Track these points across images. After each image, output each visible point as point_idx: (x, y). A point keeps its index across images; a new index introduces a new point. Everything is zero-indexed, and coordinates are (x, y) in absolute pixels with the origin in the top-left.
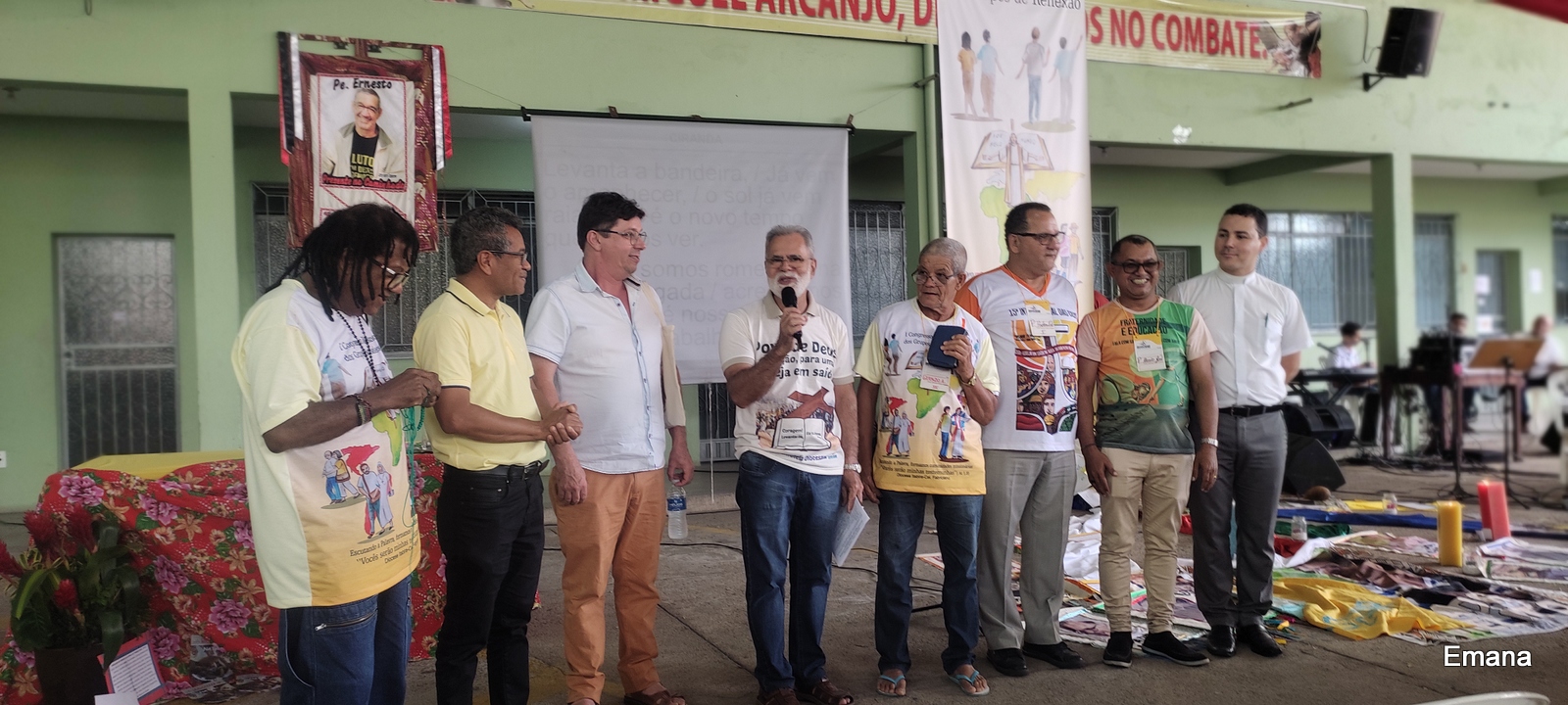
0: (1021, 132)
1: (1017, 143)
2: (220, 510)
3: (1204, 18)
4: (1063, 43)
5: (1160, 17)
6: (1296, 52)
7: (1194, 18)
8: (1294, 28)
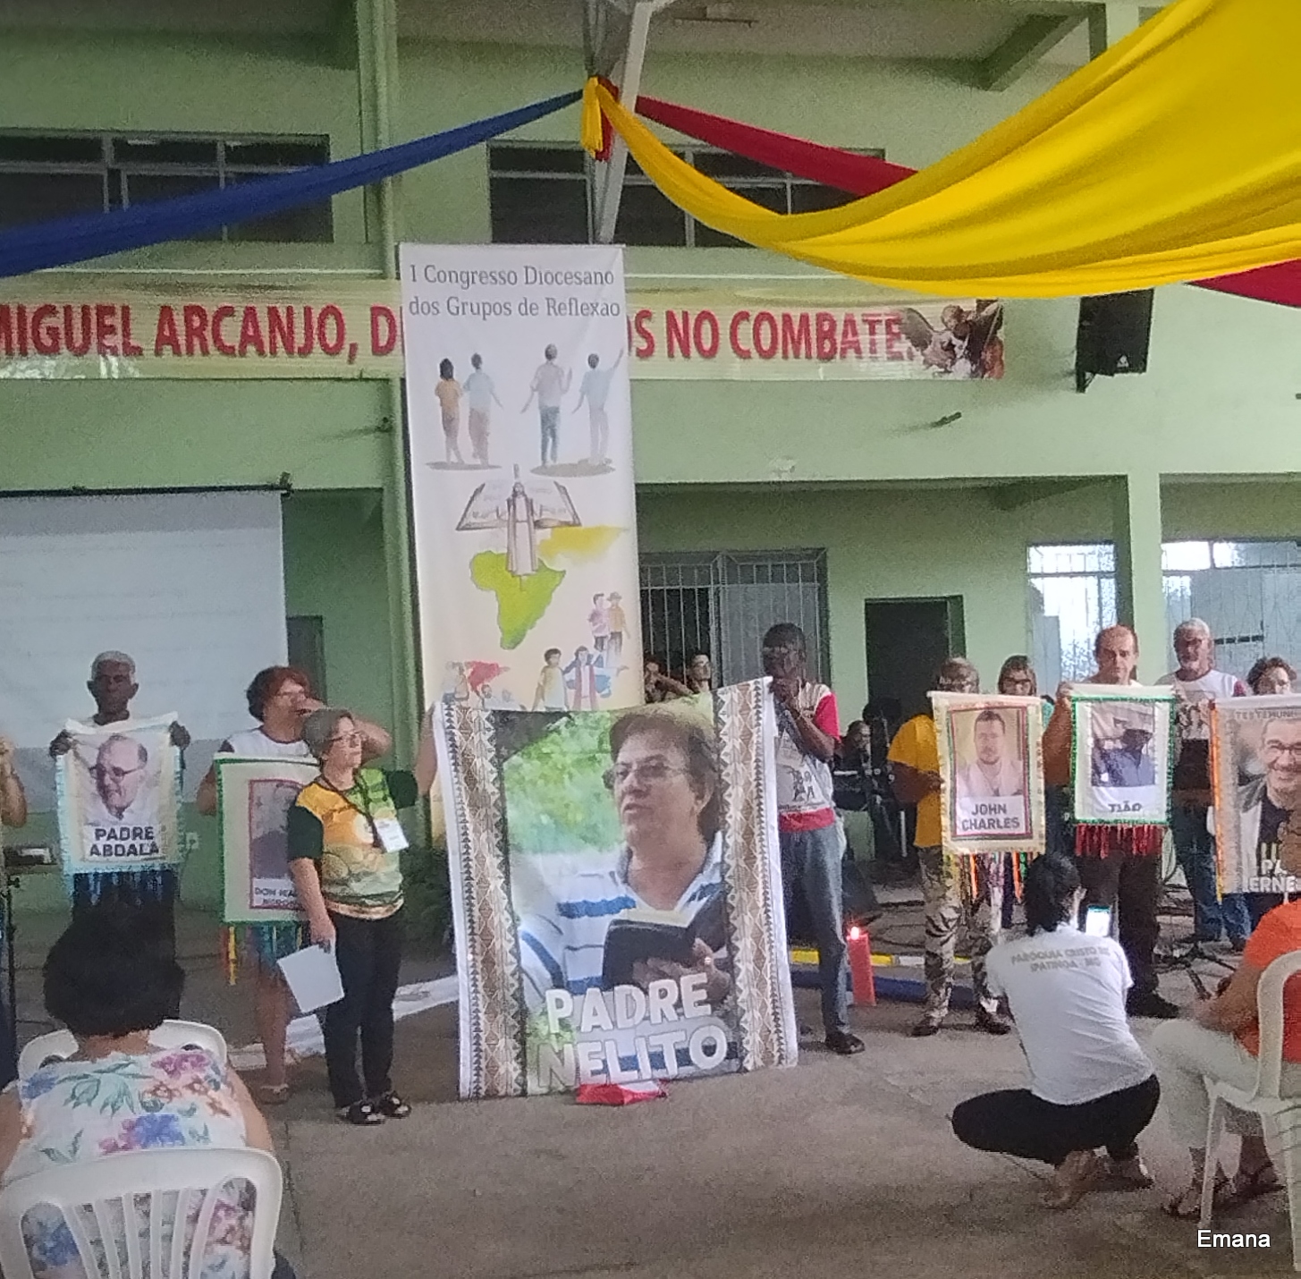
0: (529, 480)
1: (523, 494)
3: (812, 313)
4: (593, 361)
5: (744, 316)
6: (961, 346)
7: (795, 314)
8: (959, 313)
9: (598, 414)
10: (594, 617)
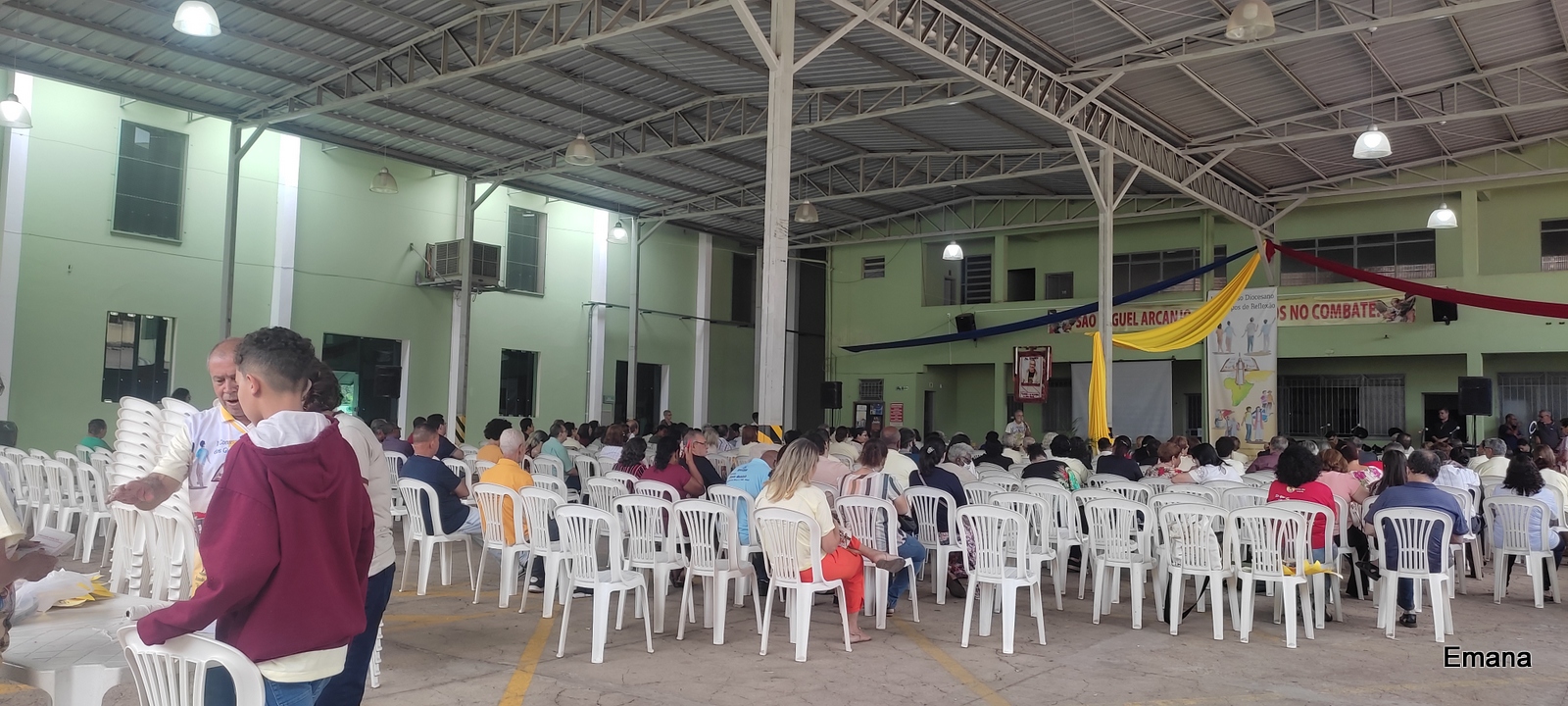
1: (1241, 361)
3: (1342, 303)
4: (1265, 322)
5: (1318, 306)
6: (1398, 312)
7: (1336, 304)
8: (1398, 301)
9: (1266, 337)
10: (1263, 398)
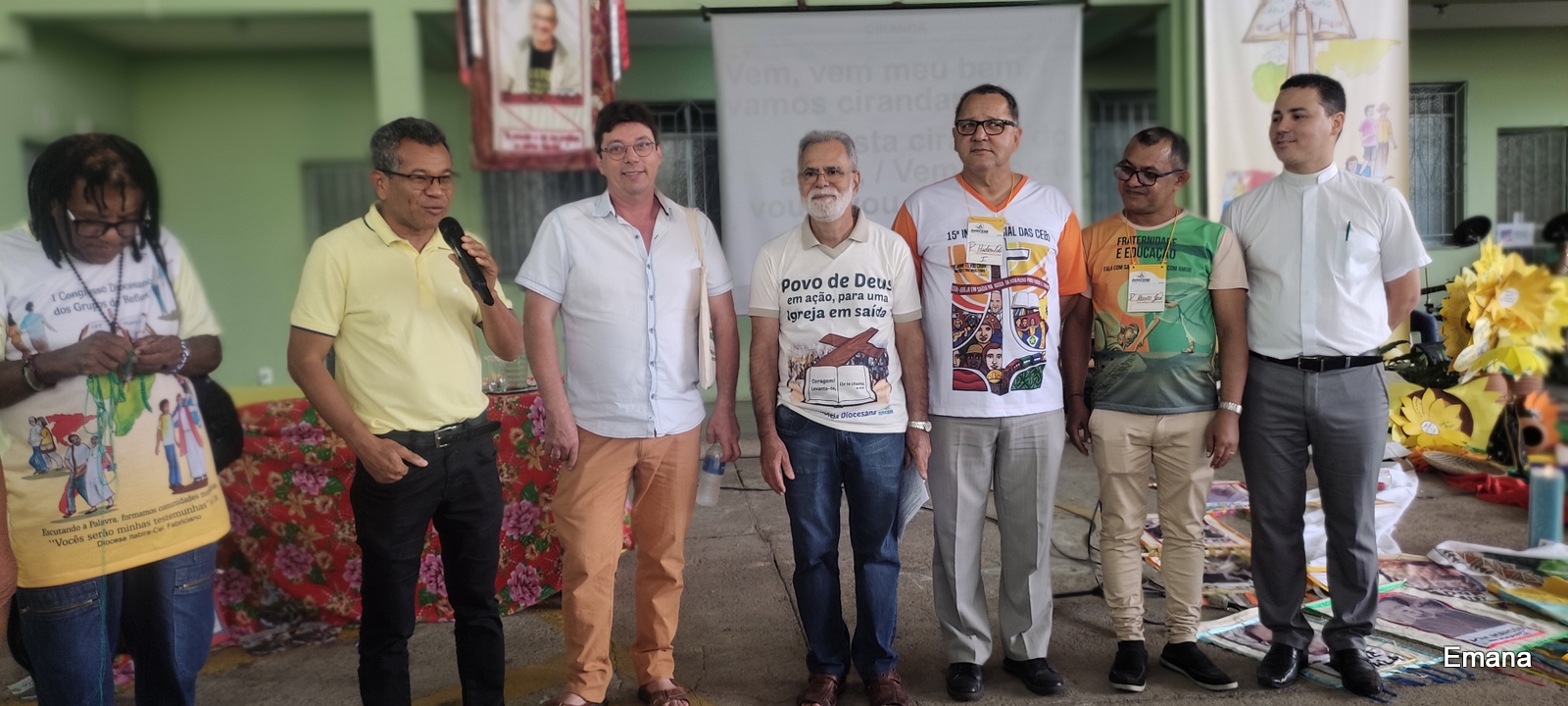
1: (1304, 7)
2: (274, 452)
10: (1364, 127)
